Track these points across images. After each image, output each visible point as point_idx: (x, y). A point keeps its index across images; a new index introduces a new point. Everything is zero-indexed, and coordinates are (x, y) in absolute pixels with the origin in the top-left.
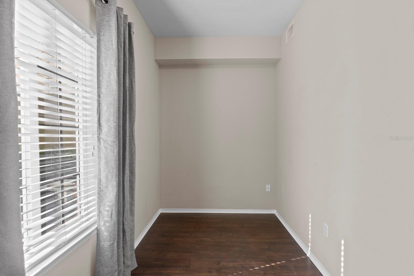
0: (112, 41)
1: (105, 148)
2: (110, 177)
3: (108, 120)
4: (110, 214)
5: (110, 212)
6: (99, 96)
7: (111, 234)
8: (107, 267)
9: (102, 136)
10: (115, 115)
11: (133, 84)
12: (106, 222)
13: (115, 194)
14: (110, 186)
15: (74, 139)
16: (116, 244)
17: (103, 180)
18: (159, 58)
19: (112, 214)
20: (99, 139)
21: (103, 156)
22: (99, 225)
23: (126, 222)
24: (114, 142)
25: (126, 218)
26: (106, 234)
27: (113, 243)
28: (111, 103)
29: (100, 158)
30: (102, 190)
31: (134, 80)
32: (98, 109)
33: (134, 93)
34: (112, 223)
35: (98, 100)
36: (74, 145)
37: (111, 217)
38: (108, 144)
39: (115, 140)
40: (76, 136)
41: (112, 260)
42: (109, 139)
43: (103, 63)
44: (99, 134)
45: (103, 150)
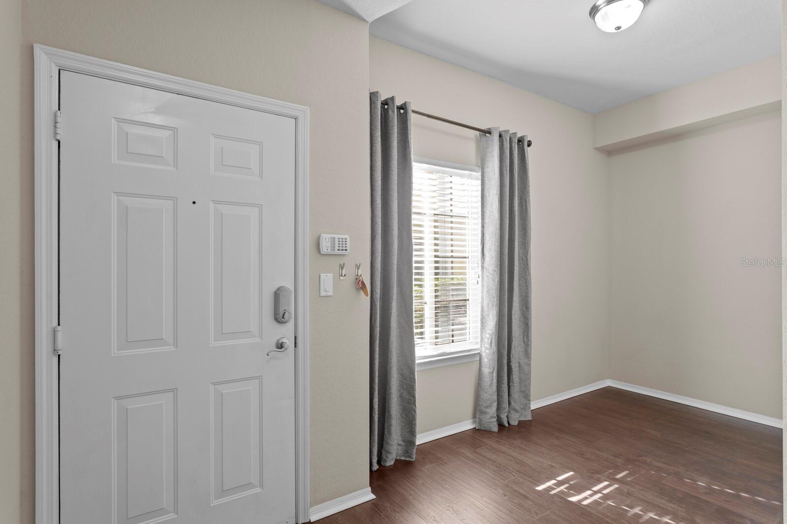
0: (494, 170)
1: (488, 277)
2: (491, 306)
3: (490, 249)
4: (489, 342)
5: (490, 339)
6: (483, 227)
7: (491, 362)
8: (486, 393)
9: (485, 265)
10: (497, 244)
11: (528, 205)
12: (486, 348)
13: (495, 323)
14: (490, 315)
15: (464, 268)
16: (495, 374)
17: (486, 309)
18: (599, 145)
19: (491, 343)
20: (483, 267)
21: (485, 285)
22: (481, 351)
23: (513, 359)
24: (495, 271)
25: (514, 355)
26: (486, 360)
27: (493, 372)
28: (493, 233)
29: (483, 286)
30: (484, 318)
31: (529, 200)
32: (481, 239)
33: (529, 214)
34: (492, 351)
35: (482, 231)
36: (464, 274)
37: (491, 345)
38: (489, 273)
39: (496, 269)
40: (467, 265)
41: (491, 388)
42: (491, 268)
43: (486, 194)
44: (483, 263)
45: (486, 278)
